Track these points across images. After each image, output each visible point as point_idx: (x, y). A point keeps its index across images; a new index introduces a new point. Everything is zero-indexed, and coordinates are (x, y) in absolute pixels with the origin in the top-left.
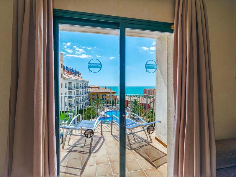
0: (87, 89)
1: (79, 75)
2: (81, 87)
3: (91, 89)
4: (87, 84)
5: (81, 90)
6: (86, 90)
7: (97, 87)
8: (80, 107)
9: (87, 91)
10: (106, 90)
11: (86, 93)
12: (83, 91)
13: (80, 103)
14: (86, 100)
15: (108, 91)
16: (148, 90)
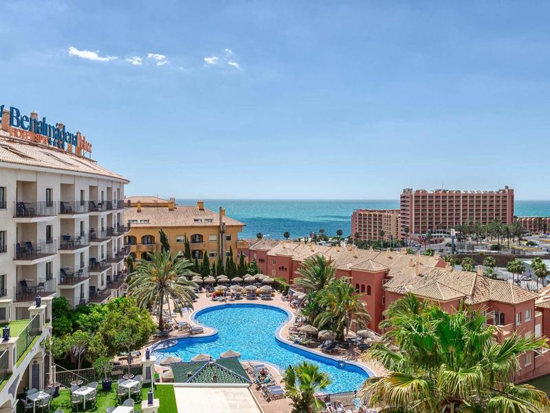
0: (115, 213)
1: (79, 150)
2: (82, 203)
3: (139, 211)
4: (114, 190)
5: (83, 217)
6: (109, 216)
7: (165, 205)
8: (82, 295)
9: (114, 222)
10: (203, 218)
11: (110, 232)
12: (93, 220)
13: (80, 280)
14: (109, 259)
15: (212, 220)
16: (370, 215)
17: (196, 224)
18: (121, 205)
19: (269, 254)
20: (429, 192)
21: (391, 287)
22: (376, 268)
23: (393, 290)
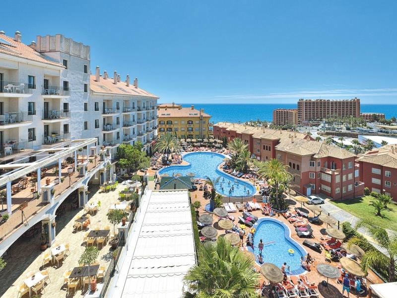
3: (166, 110)
7: (177, 107)
10: (193, 113)
15: (197, 114)
16: (282, 112)
17: (190, 116)
18: (158, 108)
19: (227, 129)
20: (313, 100)
21: (279, 147)
22: (273, 138)
23: (278, 149)
